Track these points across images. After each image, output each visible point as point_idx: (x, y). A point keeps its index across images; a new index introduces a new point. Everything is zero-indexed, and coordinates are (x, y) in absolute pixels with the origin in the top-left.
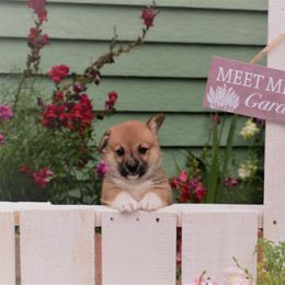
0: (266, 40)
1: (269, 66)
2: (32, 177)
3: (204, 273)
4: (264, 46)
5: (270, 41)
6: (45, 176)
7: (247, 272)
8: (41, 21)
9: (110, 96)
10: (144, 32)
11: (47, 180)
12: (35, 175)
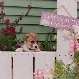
0: (57, 7)
1: (57, 14)
2: (1, 48)
3: (39, 69)
4: (56, 9)
5: (58, 7)
6: (4, 47)
7: (50, 68)
8: (3, 9)
9: (21, 28)
10: (29, 11)
11: (5, 48)
12: (2, 47)
